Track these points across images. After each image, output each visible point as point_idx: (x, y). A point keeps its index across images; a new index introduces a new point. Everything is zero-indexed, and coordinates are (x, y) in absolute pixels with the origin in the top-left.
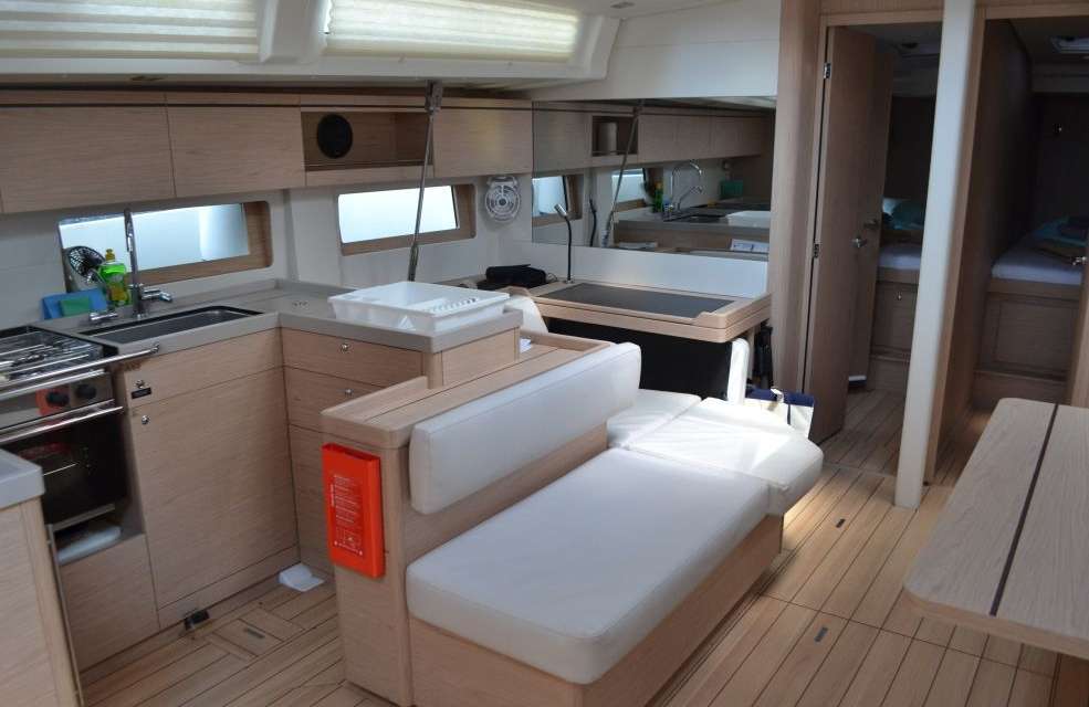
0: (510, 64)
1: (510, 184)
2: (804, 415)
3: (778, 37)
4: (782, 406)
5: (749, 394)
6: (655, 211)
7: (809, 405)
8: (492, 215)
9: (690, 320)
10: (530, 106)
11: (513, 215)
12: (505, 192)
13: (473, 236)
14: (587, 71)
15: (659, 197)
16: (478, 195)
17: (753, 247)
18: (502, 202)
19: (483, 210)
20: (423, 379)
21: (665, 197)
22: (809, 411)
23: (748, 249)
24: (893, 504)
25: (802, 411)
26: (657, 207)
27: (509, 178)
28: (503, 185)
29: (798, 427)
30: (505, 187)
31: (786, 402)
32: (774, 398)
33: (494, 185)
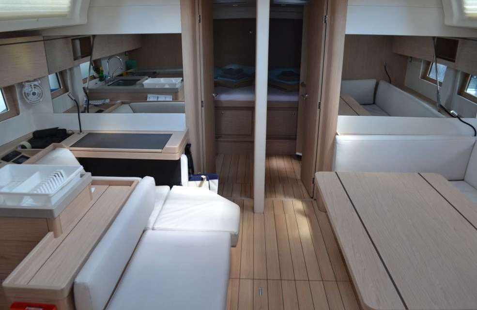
0: (37, 20)
1: (36, 83)
2: (215, 183)
3: (179, 3)
4: (206, 182)
5: (190, 179)
6: (101, 80)
7: (216, 178)
8: (28, 101)
9: (160, 150)
10: (42, 39)
11: (41, 100)
12: (35, 88)
13: (18, 114)
14: (78, 20)
15: (102, 73)
16: (17, 90)
17: (158, 98)
18: (34, 94)
19: (22, 98)
20: (50, 234)
21: (105, 73)
22: (216, 181)
23: (156, 100)
24: (254, 213)
25: (213, 182)
26: (102, 78)
27: (35, 80)
28: (33, 84)
29: (213, 190)
30: (34, 85)
31: (208, 180)
32: (202, 179)
33: (27, 84)
